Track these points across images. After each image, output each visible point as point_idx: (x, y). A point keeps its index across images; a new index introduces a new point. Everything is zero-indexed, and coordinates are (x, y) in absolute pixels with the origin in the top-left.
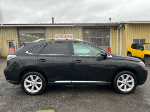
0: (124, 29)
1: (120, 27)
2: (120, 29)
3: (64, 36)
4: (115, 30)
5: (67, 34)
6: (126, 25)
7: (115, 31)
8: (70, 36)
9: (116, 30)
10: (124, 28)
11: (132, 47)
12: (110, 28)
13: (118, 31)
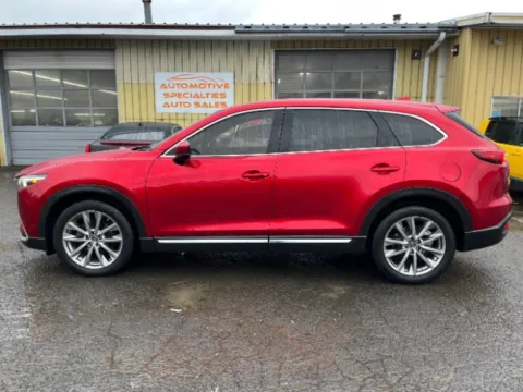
0: (456, 54)
1: (436, 45)
2: (436, 53)
3: (194, 82)
4: (413, 58)
5: (209, 75)
6: (467, 35)
7: (416, 62)
8: (220, 83)
9: (419, 58)
10: (457, 47)
11: (488, 136)
12: (394, 50)
13: (427, 61)
